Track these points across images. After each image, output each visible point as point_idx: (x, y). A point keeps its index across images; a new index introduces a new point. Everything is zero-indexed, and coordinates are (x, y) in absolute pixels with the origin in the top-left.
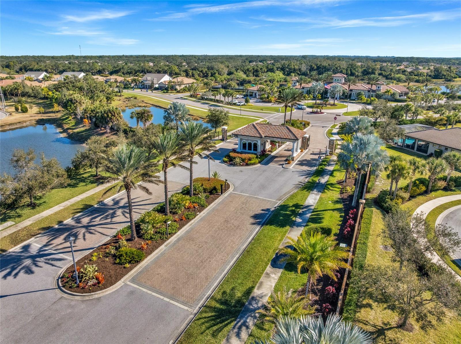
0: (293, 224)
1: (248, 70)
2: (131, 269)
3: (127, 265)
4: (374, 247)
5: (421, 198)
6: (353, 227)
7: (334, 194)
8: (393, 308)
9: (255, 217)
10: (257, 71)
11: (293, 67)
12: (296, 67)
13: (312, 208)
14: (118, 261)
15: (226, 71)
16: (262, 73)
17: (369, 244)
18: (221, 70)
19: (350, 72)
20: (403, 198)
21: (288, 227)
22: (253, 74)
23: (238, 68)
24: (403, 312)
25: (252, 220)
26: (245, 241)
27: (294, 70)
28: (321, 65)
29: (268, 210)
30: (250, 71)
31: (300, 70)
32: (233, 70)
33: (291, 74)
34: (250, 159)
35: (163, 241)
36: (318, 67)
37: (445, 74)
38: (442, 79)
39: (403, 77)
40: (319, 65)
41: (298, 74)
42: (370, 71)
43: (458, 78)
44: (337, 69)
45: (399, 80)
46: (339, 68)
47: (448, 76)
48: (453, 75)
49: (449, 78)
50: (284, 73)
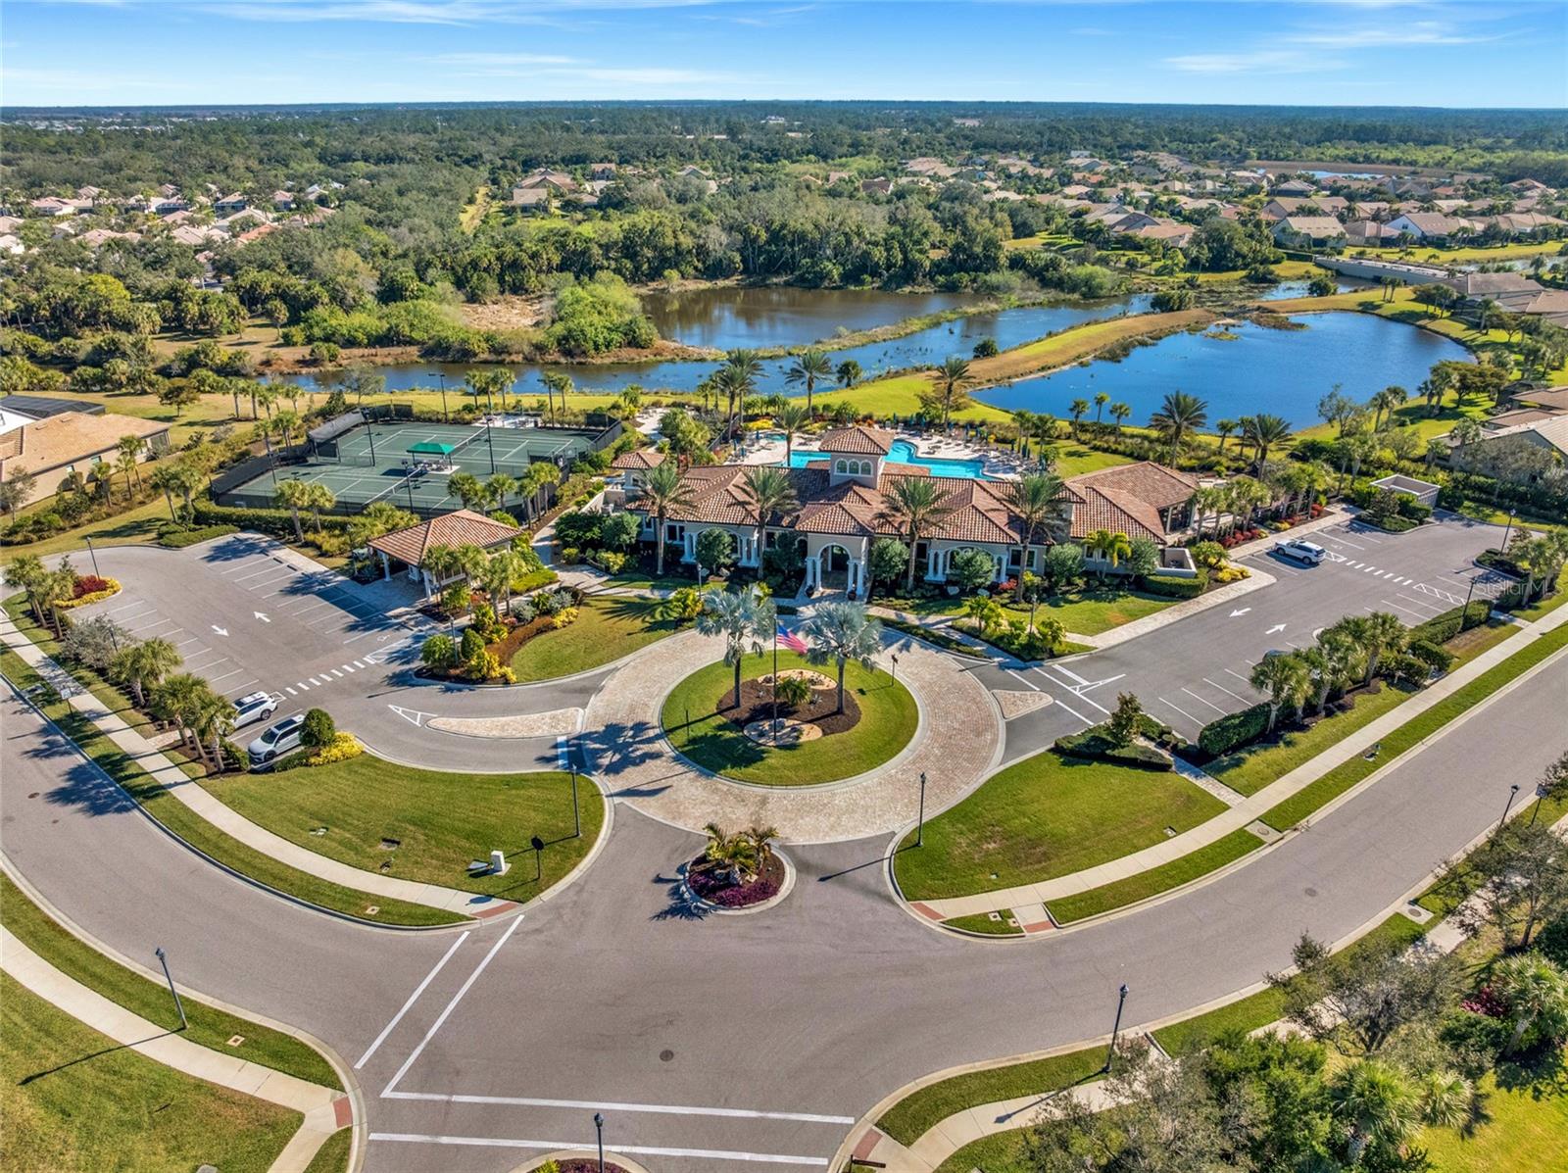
1: (474, 264)
10: (515, 265)
11: (670, 241)
12: (687, 242)
15: (368, 282)
16: (540, 271)
18: (341, 279)
19: (900, 256)
22: (501, 281)
23: (428, 256)
27: (679, 251)
28: (783, 226)
30: (485, 270)
31: (701, 251)
32: (405, 272)
33: (666, 273)
36: (775, 237)
37: (1245, 249)
38: (1235, 269)
39: (1103, 275)
40: (776, 226)
41: (696, 268)
42: (978, 250)
43: (1286, 263)
44: (849, 242)
45: (1090, 294)
46: (856, 241)
47: (1254, 260)
48: (1268, 250)
49: (1261, 268)
50: (637, 268)
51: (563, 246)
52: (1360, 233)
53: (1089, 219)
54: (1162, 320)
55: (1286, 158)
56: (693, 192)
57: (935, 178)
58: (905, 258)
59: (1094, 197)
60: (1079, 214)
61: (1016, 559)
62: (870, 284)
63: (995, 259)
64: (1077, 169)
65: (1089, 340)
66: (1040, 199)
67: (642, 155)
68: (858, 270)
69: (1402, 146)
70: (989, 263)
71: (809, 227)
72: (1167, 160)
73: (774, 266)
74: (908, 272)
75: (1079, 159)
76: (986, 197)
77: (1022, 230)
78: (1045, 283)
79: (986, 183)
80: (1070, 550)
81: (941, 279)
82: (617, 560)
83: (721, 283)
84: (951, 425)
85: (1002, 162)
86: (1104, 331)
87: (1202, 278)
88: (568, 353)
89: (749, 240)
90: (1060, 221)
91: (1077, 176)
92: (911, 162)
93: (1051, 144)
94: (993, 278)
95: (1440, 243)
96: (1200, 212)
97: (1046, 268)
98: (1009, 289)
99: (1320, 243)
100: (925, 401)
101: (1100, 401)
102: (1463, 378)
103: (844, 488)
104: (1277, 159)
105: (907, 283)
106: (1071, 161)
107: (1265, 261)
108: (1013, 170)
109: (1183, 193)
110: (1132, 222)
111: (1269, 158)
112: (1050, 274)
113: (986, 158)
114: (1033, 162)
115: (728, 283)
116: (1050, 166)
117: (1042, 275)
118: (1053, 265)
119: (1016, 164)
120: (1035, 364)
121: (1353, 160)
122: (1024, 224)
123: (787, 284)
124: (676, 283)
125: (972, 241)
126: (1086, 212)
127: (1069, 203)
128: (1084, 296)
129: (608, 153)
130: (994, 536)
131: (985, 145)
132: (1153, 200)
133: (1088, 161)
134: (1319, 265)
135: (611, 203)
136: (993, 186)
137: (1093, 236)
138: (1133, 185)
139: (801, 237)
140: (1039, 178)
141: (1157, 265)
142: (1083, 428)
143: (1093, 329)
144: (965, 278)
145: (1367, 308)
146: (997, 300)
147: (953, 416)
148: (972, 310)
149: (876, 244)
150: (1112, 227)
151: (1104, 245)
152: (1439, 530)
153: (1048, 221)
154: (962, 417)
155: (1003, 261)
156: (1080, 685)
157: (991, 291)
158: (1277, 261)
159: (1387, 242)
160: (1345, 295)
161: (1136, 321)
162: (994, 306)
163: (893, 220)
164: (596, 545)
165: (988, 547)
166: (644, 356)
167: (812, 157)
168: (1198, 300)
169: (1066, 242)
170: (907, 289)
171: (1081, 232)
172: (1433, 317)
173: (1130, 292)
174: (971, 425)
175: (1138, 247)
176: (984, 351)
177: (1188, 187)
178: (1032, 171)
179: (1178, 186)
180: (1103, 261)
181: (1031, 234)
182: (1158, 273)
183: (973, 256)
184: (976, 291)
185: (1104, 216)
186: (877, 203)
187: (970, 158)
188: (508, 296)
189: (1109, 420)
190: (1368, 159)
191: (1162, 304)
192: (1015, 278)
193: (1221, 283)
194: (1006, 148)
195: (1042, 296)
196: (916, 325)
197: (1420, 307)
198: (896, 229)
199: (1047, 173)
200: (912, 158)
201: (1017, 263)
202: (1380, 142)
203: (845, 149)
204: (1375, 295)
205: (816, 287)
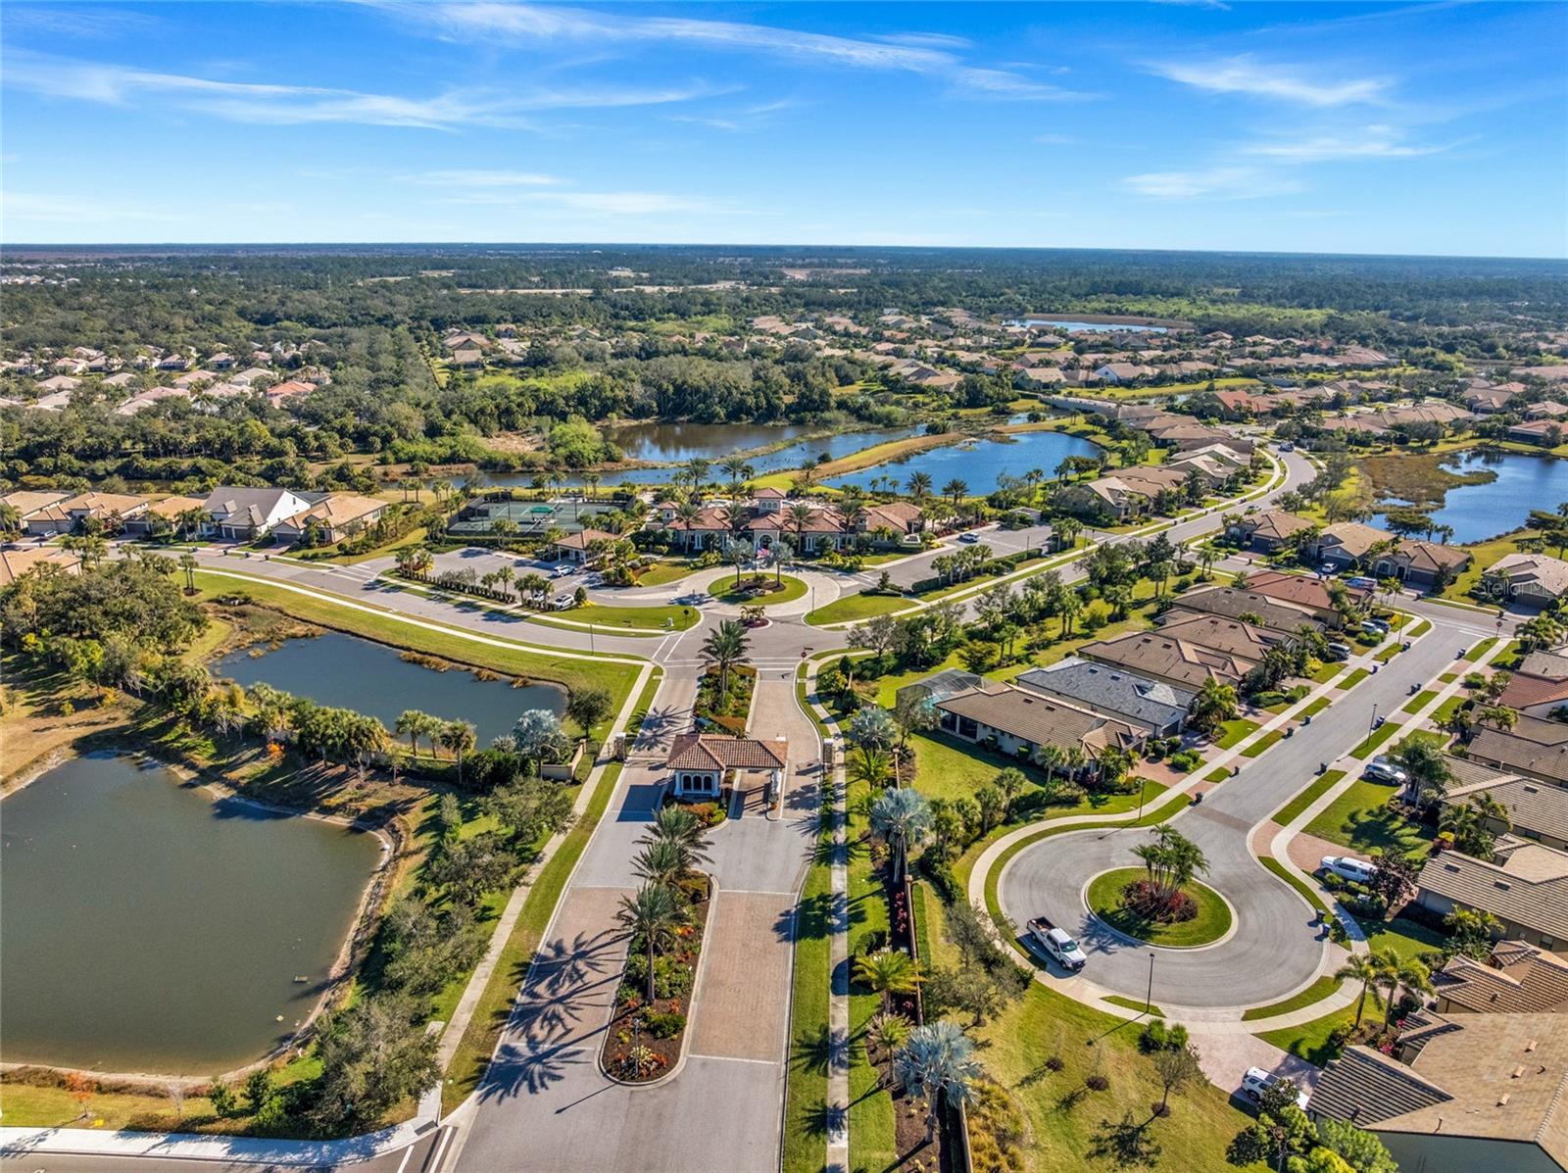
0: (832, 930)
1: (482, 411)
2: (680, 1039)
3: (675, 1036)
4: (935, 942)
5: (976, 845)
6: (907, 921)
7: (863, 865)
8: (966, 1009)
9: (778, 928)
10: (508, 411)
11: (608, 394)
12: (621, 394)
13: (845, 896)
14: (659, 1034)
15: (417, 424)
16: (524, 415)
17: (929, 939)
19: (765, 402)
20: (953, 856)
21: (827, 937)
22: (500, 422)
23: (450, 407)
24: (979, 1011)
25: (776, 936)
26: (786, 971)
27: (615, 400)
28: (684, 383)
29: (788, 913)
30: (489, 415)
31: (630, 400)
32: (437, 417)
33: (608, 415)
34: (711, 815)
35: (688, 993)
36: (679, 390)
37: (991, 393)
38: (985, 406)
39: (899, 412)
40: (679, 381)
41: (626, 411)
42: (816, 397)
43: (1021, 401)
44: (730, 393)
45: (889, 424)
46: (734, 392)
47: (998, 399)
48: (1008, 392)
49: (1001, 405)
50: (588, 411)
51: (537, 397)
52: (1075, 378)
53: (892, 372)
54: (932, 439)
55: (1056, 311)
56: (598, 352)
57: (777, 336)
58: (768, 402)
59: (898, 354)
60: (886, 367)
61: (843, 541)
62: (746, 421)
63: (828, 403)
64: (887, 327)
65: (885, 452)
66: (859, 354)
67: (531, 315)
68: (737, 412)
69: (1152, 298)
70: (824, 405)
71: (703, 383)
72: (958, 316)
73: (679, 409)
74: (771, 412)
75: (890, 317)
76: (818, 354)
77: (845, 380)
78: (861, 418)
79: (818, 341)
80: (866, 534)
81: (793, 416)
82: (665, 549)
83: (644, 421)
84: (809, 495)
85: (828, 320)
86: (897, 447)
87: (962, 412)
88: (573, 466)
89: (662, 392)
90: (871, 373)
91: (887, 333)
92: (756, 320)
93: (868, 302)
94: (827, 415)
95: (1129, 384)
96: (971, 363)
97: (861, 408)
98: (837, 422)
99: (1046, 386)
100: (795, 483)
101: (884, 479)
102: (1077, 465)
103: (766, 514)
104: (1050, 312)
105: (770, 419)
106: (884, 318)
107: (1006, 400)
108: (838, 328)
109: (962, 348)
110: (922, 373)
111: (1043, 311)
112: (864, 412)
113: (816, 315)
114: (854, 318)
115: (649, 421)
116: (867, 325)
117: (859, 413)
118: (866, 406)
119: (841, 321)
120: (854, 466)
121: (1108, 312)
122: (846, 376)
123: (689, 421)
124: (617, 421)
125: (811, 391)
126: (891, 365)
127: (879, 359)
128: (886, 426)
129: (503, 313)
130: (834, 529)
131: (814, 303)
132: (940, 354)
133: (897, 318)
134: (1042, 402)
135: (537, 361)
136: (823, 343)
137: (894, 385)
138: (928, 342)
139: (697, 390)
140: (857, 335)
141: (935, 404)
142: (878, 494)
143: (890, 446)
144: (809, 415)
145: (1060, 429)
146: (830, 429)
147: (810, 490)
148: (814, 436)
149: (748, 394)
150: (906, 378)
151: (902, 390)
152: (1036, 528)
153: (863, 373)
154: (814, 490)
155: (833, 404)
156: (870, 579)
157: (826, 424)
158: (1015, 400)
159: (1090, 384)
160: (1051, 422)
161: (917, 440)
162: (828, 433)
163: (757, 377)
164: (654, 543)
165: (832, 534)
166: (619, 466)
167: (672, 315)
168: (958, 427)
169: (876, 388)
170: (771, 423)
171: (885, 381)
172: (1095, 433)
173: (915, 423)
174: (820, 495)
175: (922, 391)
176: (824, 459)
177: (969, 342)
178: (853, 328)
179: (961, 341)
180: (898, 403)
181: (852, 383)
182: (934, 410)
183: (813, 401)
184: (816, 424)
185: (902, 369)
186: (737, 359)
187: (803, 315)
188: (504, 431)
189: (890, 489)
190: (1119, 312)
191: (932, 430)
192: (841, 415)
193: (975, 416)
194: (832, 305)
195: (858, 426)
196: (780, 446)
197: (1090, 428)
198: (759, 383)
199: (864, 331)
200: (756, 316)
201: (842, 405)
202: (1135, 294)
203: (699, 308)
204: (1066, 421)
205: (710, 422)
